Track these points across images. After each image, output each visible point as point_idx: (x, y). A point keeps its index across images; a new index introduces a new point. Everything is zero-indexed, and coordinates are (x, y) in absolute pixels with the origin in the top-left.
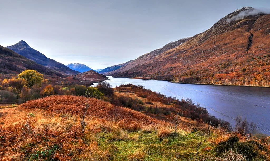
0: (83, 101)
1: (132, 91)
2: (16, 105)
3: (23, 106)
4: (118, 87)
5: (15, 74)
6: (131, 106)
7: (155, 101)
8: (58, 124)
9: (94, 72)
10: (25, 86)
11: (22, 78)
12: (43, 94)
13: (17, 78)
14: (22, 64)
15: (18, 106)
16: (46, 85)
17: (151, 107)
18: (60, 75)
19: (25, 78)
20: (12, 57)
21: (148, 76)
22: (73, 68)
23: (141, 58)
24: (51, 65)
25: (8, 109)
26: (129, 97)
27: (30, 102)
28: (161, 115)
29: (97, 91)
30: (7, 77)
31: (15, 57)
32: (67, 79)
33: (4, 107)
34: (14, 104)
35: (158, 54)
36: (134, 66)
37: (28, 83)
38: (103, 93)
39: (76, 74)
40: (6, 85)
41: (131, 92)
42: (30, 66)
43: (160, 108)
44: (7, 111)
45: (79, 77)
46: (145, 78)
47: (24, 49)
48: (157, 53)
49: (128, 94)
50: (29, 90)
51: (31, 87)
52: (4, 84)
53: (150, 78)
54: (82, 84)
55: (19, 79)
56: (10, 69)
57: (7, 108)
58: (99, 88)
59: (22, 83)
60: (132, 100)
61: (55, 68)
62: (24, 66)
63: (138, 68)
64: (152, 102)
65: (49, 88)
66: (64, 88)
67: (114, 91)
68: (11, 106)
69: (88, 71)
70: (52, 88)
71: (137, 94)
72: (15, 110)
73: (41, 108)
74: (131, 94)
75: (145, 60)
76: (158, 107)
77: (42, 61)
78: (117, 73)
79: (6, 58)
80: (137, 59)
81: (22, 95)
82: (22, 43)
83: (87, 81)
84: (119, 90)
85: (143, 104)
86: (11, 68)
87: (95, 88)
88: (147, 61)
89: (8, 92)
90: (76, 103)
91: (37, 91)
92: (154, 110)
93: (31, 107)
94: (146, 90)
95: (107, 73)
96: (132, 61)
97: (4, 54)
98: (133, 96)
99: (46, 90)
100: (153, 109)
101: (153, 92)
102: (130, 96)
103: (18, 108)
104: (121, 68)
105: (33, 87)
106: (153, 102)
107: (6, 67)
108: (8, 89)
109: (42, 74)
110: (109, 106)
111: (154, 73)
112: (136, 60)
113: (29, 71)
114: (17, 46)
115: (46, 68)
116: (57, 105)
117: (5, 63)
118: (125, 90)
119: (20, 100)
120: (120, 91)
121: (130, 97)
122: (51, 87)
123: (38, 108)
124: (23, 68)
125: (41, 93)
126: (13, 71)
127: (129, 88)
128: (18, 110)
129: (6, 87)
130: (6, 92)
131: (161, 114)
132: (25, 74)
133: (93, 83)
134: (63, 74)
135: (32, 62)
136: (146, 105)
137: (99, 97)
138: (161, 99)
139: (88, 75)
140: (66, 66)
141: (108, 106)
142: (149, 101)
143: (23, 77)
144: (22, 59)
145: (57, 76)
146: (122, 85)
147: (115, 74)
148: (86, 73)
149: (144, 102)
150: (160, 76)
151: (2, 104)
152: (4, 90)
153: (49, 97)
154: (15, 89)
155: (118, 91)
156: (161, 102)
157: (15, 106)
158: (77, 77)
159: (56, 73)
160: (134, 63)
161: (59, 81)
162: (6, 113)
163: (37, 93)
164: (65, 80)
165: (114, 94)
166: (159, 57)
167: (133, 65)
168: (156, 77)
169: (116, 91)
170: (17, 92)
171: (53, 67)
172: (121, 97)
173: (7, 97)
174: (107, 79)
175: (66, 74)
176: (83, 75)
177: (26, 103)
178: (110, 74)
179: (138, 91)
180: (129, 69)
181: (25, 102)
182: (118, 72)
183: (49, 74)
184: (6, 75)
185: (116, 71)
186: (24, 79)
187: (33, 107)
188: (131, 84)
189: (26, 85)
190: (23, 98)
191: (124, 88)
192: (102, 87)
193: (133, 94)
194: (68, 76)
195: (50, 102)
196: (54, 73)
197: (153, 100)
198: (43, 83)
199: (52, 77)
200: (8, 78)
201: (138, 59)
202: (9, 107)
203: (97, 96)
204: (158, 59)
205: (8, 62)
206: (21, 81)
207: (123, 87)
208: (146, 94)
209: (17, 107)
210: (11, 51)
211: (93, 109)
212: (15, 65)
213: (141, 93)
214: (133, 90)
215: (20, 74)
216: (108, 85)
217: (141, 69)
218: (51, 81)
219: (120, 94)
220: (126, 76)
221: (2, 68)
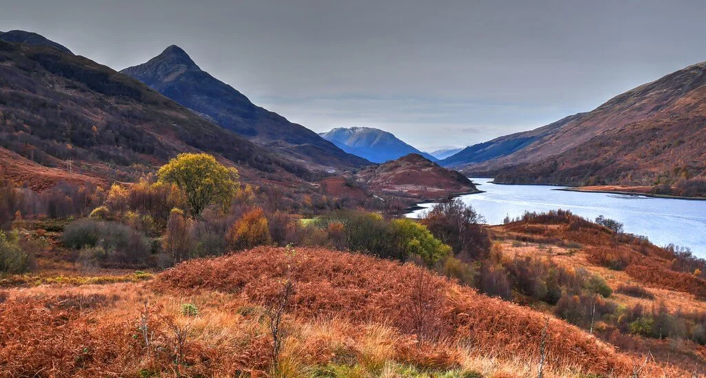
0: (360, 272)
1: (566, 241)
2: (147, 274)
3: (168, 277)
4: (511, 220)
5: (150, 167)
6: (558, 298)
7: (664, 285)
8: (224, 333)
9: (425, 160)
10: (175, 209)
11: (170, 182)
12: (235, 238)
13: (155, 179)
14: (175, 129)
15: (152, 278)
16: (245, 210)
17: (638, 309)
18: (300, 172)
19: (178, 183)
20: (140, 107)
21: (644, 180)
22: (347, 145)
23: (618, 107)
24: (271, 134)
25: (122, 285)
26: (553, 265)
27: (188, 266)
28: (679, 343)
29: (426, 236)
30: (124, 176)
31: (149, 106)
32: (324, 186)
33: (111, 277)
34: (142, 268)
35: (693, 87)
36: (587, 136)
37: (190, 201)
38: (448, 243)
39: (357, 169)
40: (119, 206)
41: (562, 245)
42: (199, 138)
43: (680, 315)
44: (118, 293)
45: (366, 179)
46: (629, 190)
47: (178, 78)
48: (690, 81)
49: (550, 251)
50: (191, 224)
51: (197, 213)
52: (115, 202)
53: (650, 187)
54: (376, 206)
55: (159, 183)
56: (135, 149)
57: (120, 281)
58: (434, 223)
59: (169, 198)
60: (563, 277)
61: (283, 143)
62: (180, 137)
63: (601, 145)
64: (648, 289)
65: (252, 221)
66: (305, 222)
67: (495, 238)
68: (133, 275)
69: (402, 159)
70: (264, 221)
71: (587, 251)
72: (143, 291)
73: (221, 288)
74: (562, 250)
75: (634, 113)
76: (673, 309)
77: (240, 119)
78: (513, 167)
79: (123, 108)
80: (601, 108)
81: (170, 241)
82: (173, 55)
83: (395, 194)
84: (515, 234)
85: (606, 293)
86: (139, 144)
87: (419, 226)
88: (643, 121)
89: (127, 229)
90: (335, 276)
91: (216, 229)
92: (651, 321)
93: (190, 281)
94: (629, 239)
95: (474, 165)
96: (579, 116)
97: (113, 95)
98: (571, 261)
99: (242, 227)
100: (647, 316)
101: (660, 250)
102: (556, 259)
103: (151, 284)
104: (530, 148)
105: (204, 213)
106: (653, 290)
107: (120, 140)
108: (128, 218)
109: (234, 170)
110: (451, 292)
111: (672, 167)
112: (594, 114)
113: (191, 156)
114: (157, 67)
115: (251, 145)
116: (271, 280)
117: (120, 126)
118: (537, 237)
119: (160, 257)
120: (518, 238)
121: (556, 265)
122: (259, 217)
123: (212, 286)
124: (177, 144)
125: (228, 235)
126: (142, 156)
127: (555, 227)
128: (152, 290)
129: (119, 213)
130: (120, 227)
131: (681, 340)
132: (178, 168)
133: (419, 205)
134: (311, 167)
135: (205, 123)
136: (622, 300)
137: (431, 257)
138: (691, 279)
139: (399, 171)
140: (323, 136)
141: (447, 294)
142: (634, 284)
143: (171, 177)
144: (173, 113)
145: (288, 175)
146: (528, 213)
147: (507, 168)
148: (393, 164)
149: (613, 286)
150: (696, 183)
151: (106, 267)
152: (114, 222)
153: (250, 252)
154: (149, 218)
155: (510, 237)
156: (689, 290)
157: (143, 278)
158: (360, 177)
159: (287, 163)
160: (584, 125)
161: (295, 195)
162: (116, 298)
163: (214, 236)
164: (317, 191)
165: (492, 249)
166: (696, 101)
167: (578, 134)
168: (679, 186)
169: (502, 239)
170: (153, 228)
171: (276, 143)
172: (521, 263)
173: (121, 245)
174: (473, 190)
175: (321, 168)
176: (381, 174)
177: (177, 270)
178: (484, 168)
179: (592, 243)
180: (563, 150)
181: (172, 265)
182: (518, 162)
183: (259, 168)
184: (123, 168)
185: (509, 159)
186: (174, 185)
187: (196, 284)
188: (568, 213)
189: (182, 207)
190: (170, 250)
191: (538, 226)
192: (443, 220)
193: (571, 254)
194: (327, 175)
195: (250, 269)
196: (278, 163)
197: (652, 281)
198: (240, 202)
199: (271, 179)
200: (129, 181)
201: (603, 109)
202: (127, 281)
203: (423, 256)
204: (689, 108)
205: (127, 124)
206: (167, 191)
207: (532, 223)
208: (626, 255)
209: (150, 281)
210: (138, 84)
211: (393, 302)
212: (149, 134)
213: (605, 248)
214: (575, 238)
215: (163, 168)
216: (469, 213)
217: (615, 149)
218: (267, 194)
219: (519, 249)
220: (549, 179)
221: (110, 143)
